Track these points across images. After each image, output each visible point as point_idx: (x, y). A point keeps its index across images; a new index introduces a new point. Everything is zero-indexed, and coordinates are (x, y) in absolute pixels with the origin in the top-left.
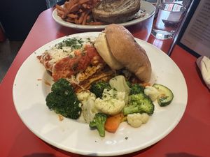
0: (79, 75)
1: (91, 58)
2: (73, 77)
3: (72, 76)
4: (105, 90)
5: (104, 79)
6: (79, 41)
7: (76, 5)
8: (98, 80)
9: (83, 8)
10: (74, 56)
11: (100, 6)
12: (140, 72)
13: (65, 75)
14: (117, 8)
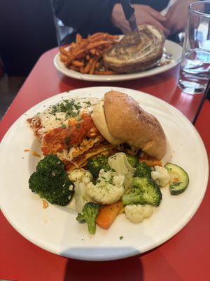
0: (73, 150)
1: (88, 130)
2: (65, 152)
3: (64, 150)
4: (102, 171)
5: (104, 154)
6: (76, 106)
7: (82, 50)
8: (96, 155)
9: (90, 55)
10: (67, 127)
11: (113, 52)
12: (147, 147)
13: (55, 150)
14: (134, 54)
